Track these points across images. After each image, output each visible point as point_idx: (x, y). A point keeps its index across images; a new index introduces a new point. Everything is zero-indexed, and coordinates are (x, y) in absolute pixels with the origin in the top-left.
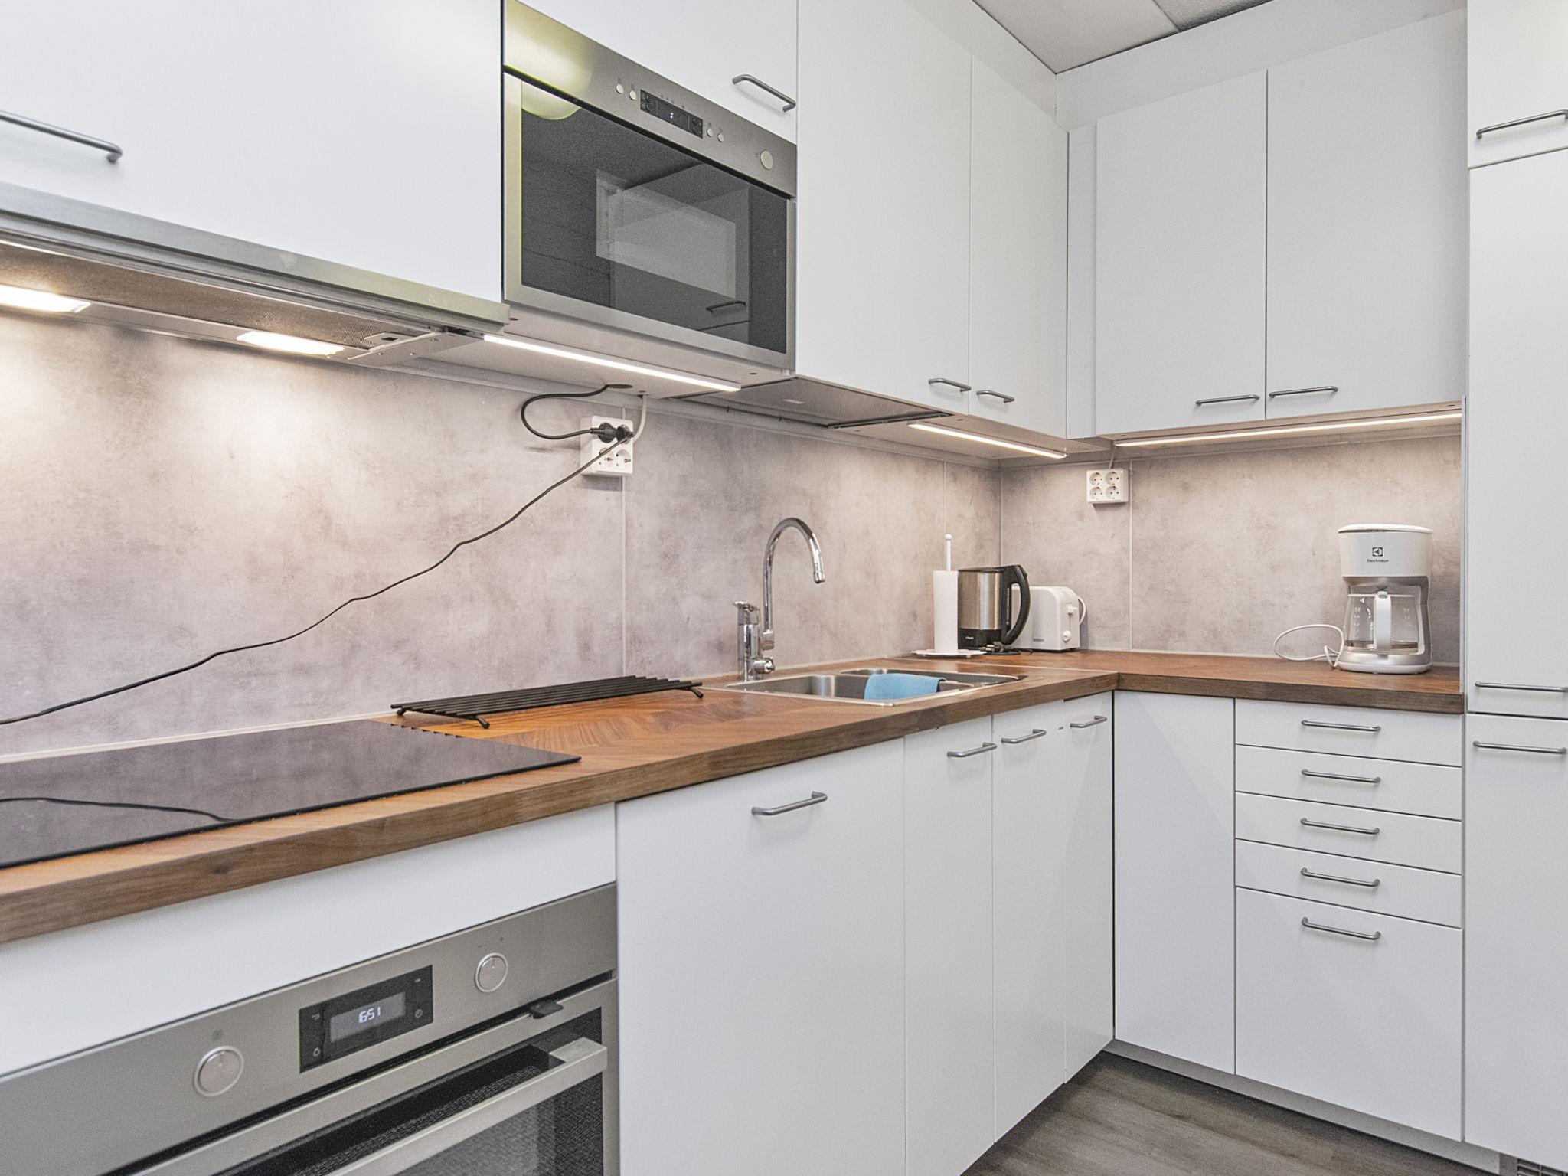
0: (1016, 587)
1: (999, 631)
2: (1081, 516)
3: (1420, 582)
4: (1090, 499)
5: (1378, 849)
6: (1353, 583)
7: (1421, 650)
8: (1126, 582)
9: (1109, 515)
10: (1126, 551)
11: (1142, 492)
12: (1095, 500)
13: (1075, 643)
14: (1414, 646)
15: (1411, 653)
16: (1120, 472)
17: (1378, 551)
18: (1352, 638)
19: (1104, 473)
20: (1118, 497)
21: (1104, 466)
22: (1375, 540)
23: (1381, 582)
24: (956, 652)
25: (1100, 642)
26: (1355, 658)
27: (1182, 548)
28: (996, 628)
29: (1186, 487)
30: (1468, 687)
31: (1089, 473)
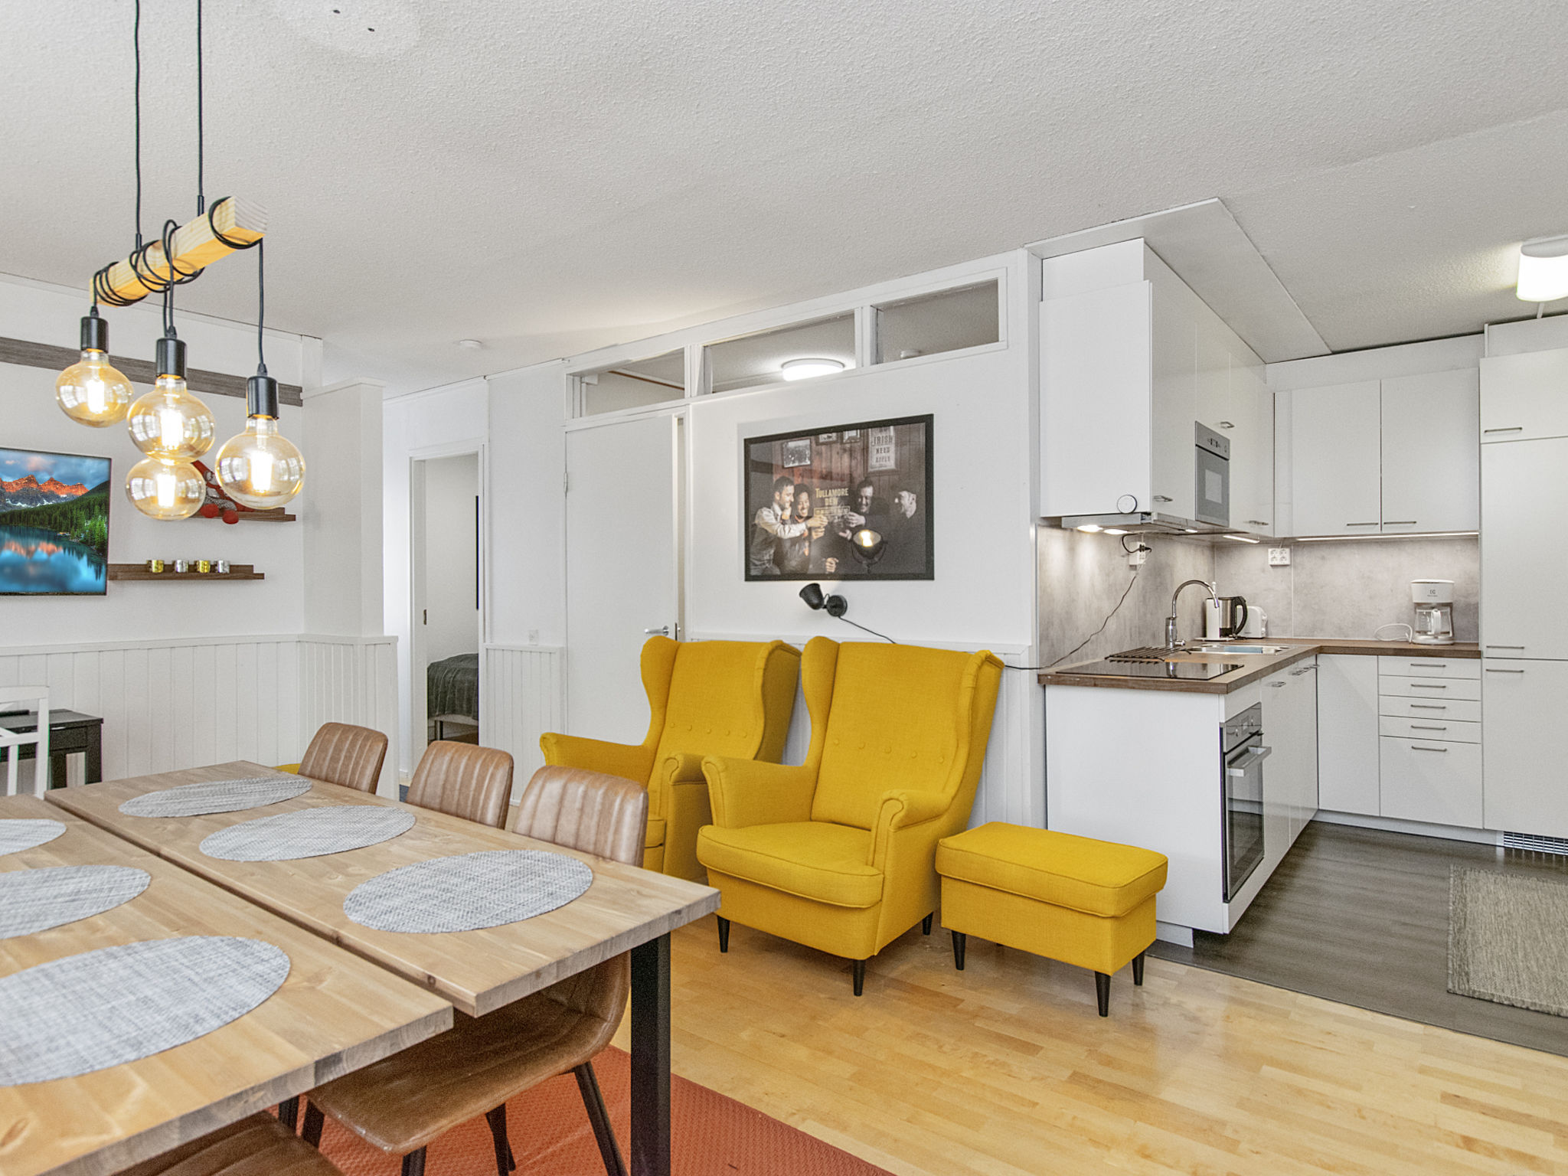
0: (1240, 607)
1: (1231, 629)
2: (1263, 571)
3: (1450, 605)
4: (1271, 563)
5: (1445, 715)
6: (1419, 605)
7: (1451, 635)
8: (1290, 603)
9: (1280, 570)
10: (1290, 588)
11: (1298, 559)
12: (1273, 563)
13: (1264, 636)
14: (1448, 633)
15: (1447, 636)
16: (1287, 550)
17: (1433, 592)
18: (1417, 629)
19: (1278, 550)
20: (1287, 562)
21: (1278, 547)
22: (1432, 587)
23: (1433, 605)
24: (1218, 638)
25: (1274, 634)
26: (1421, 638)
27: (1322, 587)
28: (1228, 627)
29: (1323, 558)
30: (1483, 648)
31: (1270, 550)
